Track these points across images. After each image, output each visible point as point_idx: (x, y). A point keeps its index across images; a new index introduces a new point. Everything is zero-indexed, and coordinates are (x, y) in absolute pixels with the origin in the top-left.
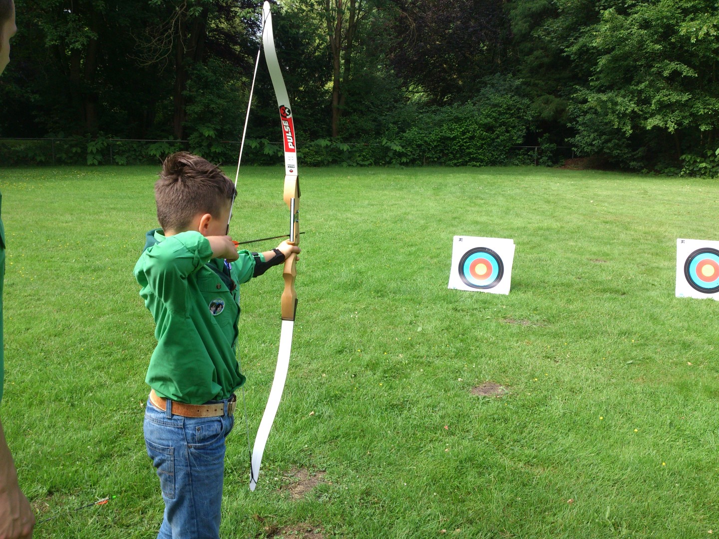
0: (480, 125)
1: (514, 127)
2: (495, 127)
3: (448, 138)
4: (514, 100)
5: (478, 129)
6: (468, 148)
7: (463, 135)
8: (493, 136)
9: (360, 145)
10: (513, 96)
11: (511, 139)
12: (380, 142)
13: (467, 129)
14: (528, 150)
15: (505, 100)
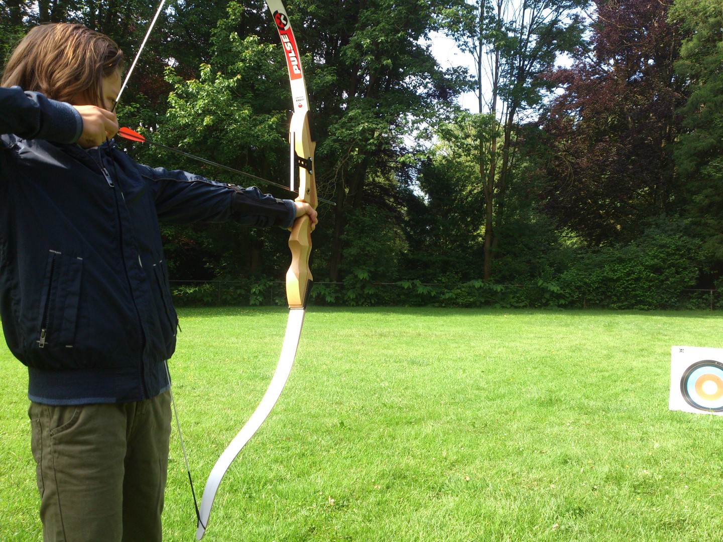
0: (646, 267)
1: (685, 269)
2: (663, 269)
3: (612, 280)
4: (683, 241)
5: (644, 271)
6: (634, 290)
7: (628, 276)
8: (662, 278)
9: (514, 286)
10: (681, 236)
11: (682, 281)
12: (536, 283)
13: (632, 271)
14: (703, 293)
15: (673, 241)
